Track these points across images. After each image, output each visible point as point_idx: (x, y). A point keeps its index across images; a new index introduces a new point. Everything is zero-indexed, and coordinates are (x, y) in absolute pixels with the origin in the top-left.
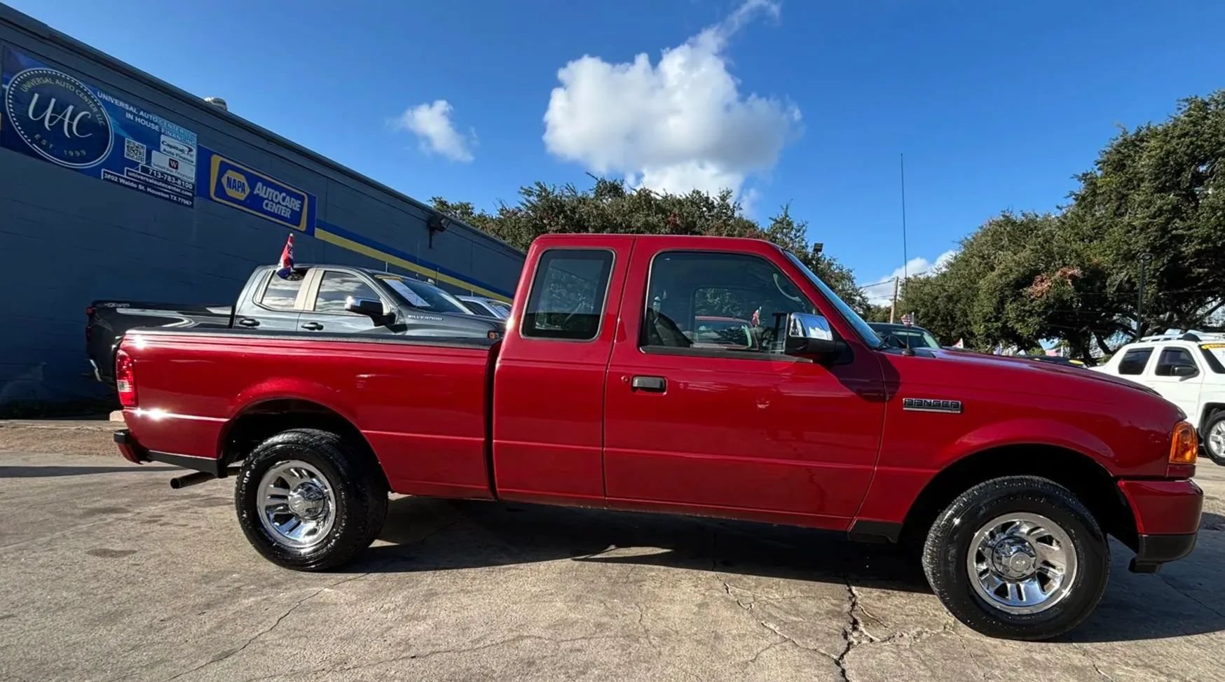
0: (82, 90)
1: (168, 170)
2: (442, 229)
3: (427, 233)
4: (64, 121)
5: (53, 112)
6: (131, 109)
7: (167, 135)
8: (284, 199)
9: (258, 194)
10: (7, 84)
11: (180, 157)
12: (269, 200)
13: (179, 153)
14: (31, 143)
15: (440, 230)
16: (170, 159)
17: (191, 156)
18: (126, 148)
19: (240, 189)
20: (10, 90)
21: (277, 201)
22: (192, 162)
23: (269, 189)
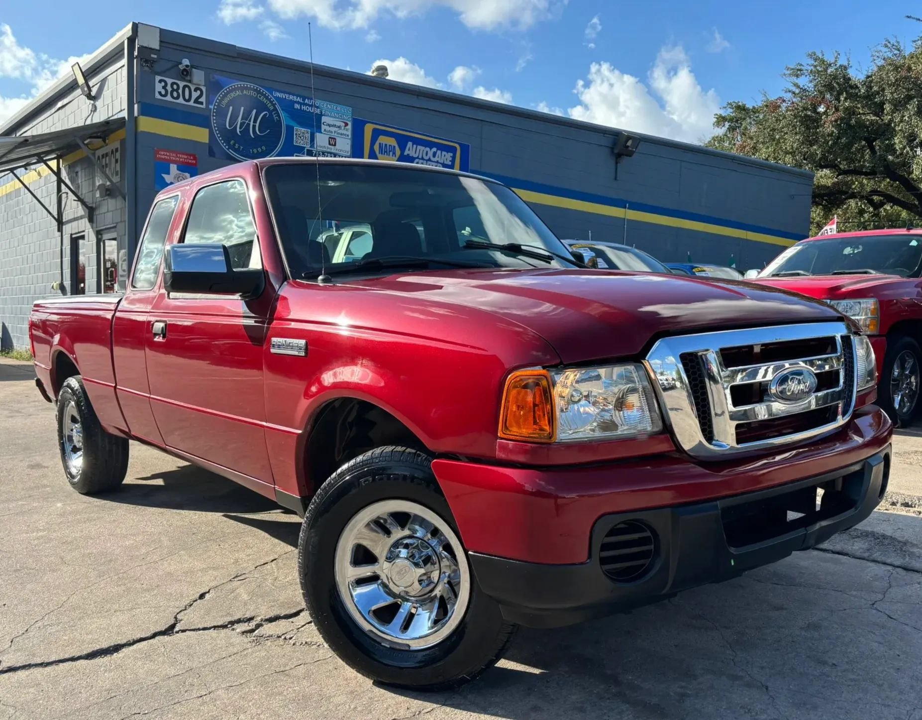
0: (262, 94)
1: (328, 148)
2: (630, 154)
3: (612, 162)
4: (249, 124)
5: (242, 120)
6: (299, 99)
7: (327, 116)
8: (434, 155)
9: (408, 155)
10: (212, 104)
11: (338, 134)
12: (420, 159)
13: (337, 129)
14: (228, 149)
15: (627, 155)
16: (330, 138)
17: (347, 130)
18: (295, 137)
19: (391, 153)
20: (214, 109)
21: (427, 158)
22: (348, 136)
23: (419, 147)
